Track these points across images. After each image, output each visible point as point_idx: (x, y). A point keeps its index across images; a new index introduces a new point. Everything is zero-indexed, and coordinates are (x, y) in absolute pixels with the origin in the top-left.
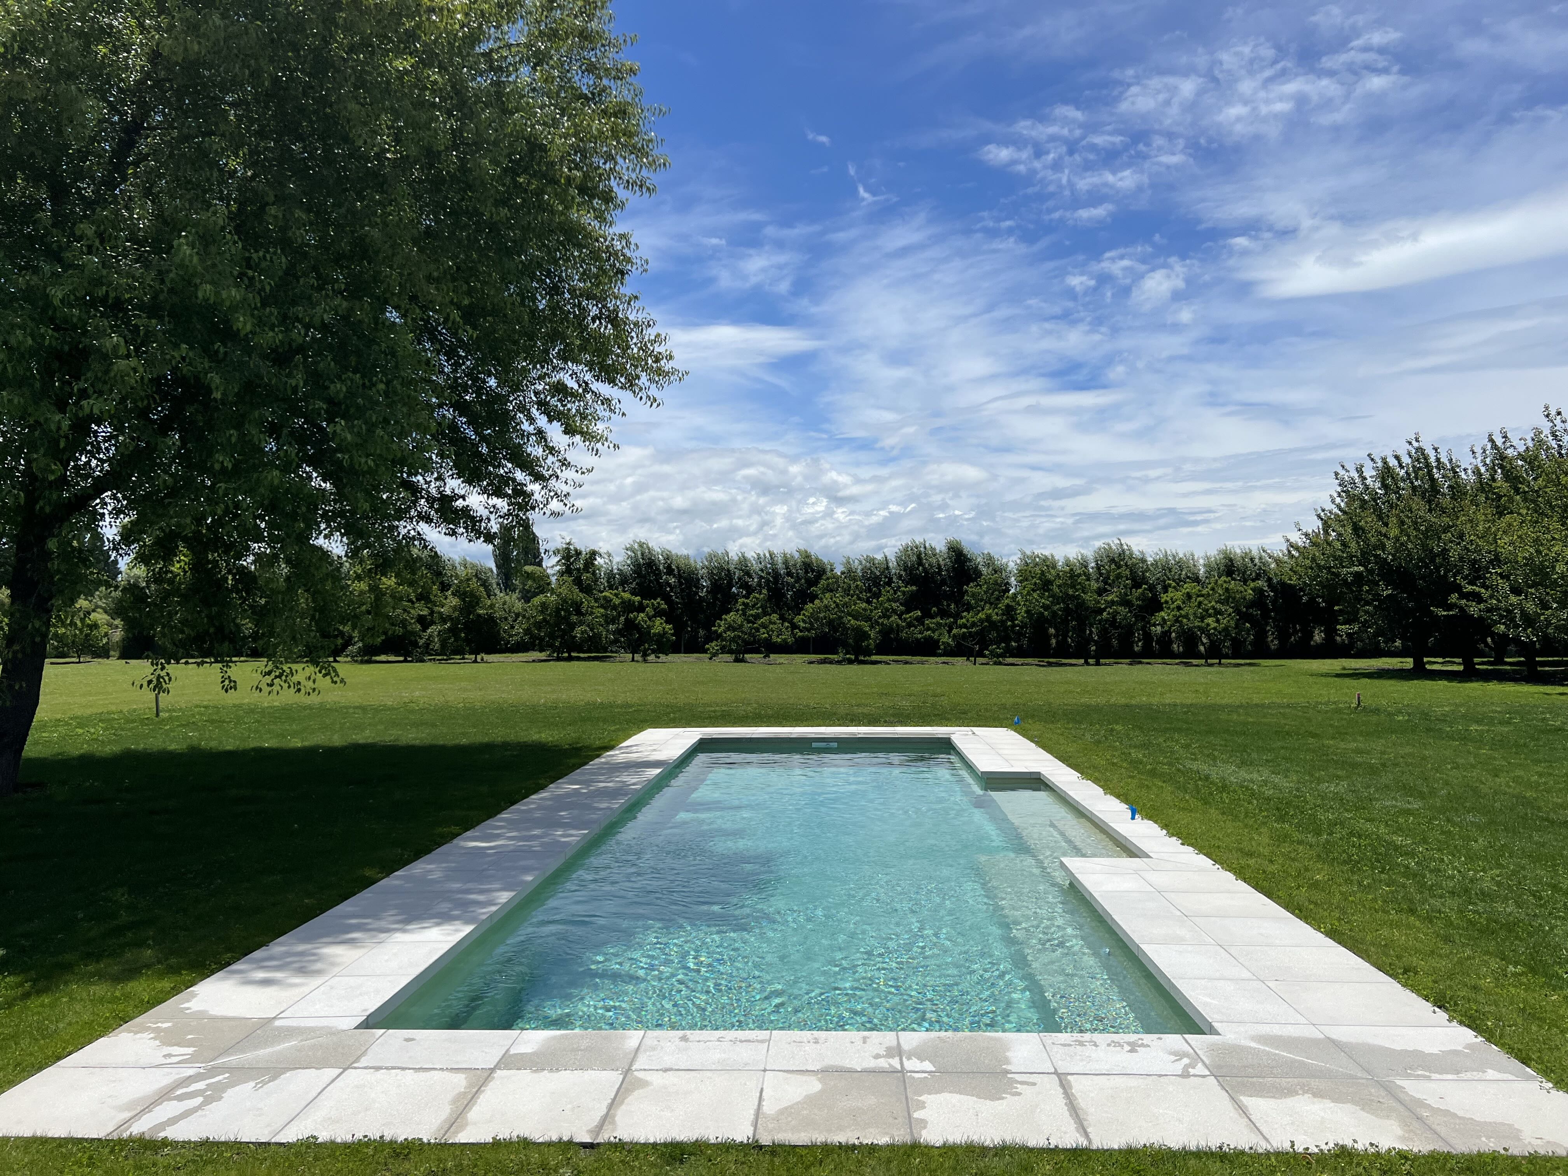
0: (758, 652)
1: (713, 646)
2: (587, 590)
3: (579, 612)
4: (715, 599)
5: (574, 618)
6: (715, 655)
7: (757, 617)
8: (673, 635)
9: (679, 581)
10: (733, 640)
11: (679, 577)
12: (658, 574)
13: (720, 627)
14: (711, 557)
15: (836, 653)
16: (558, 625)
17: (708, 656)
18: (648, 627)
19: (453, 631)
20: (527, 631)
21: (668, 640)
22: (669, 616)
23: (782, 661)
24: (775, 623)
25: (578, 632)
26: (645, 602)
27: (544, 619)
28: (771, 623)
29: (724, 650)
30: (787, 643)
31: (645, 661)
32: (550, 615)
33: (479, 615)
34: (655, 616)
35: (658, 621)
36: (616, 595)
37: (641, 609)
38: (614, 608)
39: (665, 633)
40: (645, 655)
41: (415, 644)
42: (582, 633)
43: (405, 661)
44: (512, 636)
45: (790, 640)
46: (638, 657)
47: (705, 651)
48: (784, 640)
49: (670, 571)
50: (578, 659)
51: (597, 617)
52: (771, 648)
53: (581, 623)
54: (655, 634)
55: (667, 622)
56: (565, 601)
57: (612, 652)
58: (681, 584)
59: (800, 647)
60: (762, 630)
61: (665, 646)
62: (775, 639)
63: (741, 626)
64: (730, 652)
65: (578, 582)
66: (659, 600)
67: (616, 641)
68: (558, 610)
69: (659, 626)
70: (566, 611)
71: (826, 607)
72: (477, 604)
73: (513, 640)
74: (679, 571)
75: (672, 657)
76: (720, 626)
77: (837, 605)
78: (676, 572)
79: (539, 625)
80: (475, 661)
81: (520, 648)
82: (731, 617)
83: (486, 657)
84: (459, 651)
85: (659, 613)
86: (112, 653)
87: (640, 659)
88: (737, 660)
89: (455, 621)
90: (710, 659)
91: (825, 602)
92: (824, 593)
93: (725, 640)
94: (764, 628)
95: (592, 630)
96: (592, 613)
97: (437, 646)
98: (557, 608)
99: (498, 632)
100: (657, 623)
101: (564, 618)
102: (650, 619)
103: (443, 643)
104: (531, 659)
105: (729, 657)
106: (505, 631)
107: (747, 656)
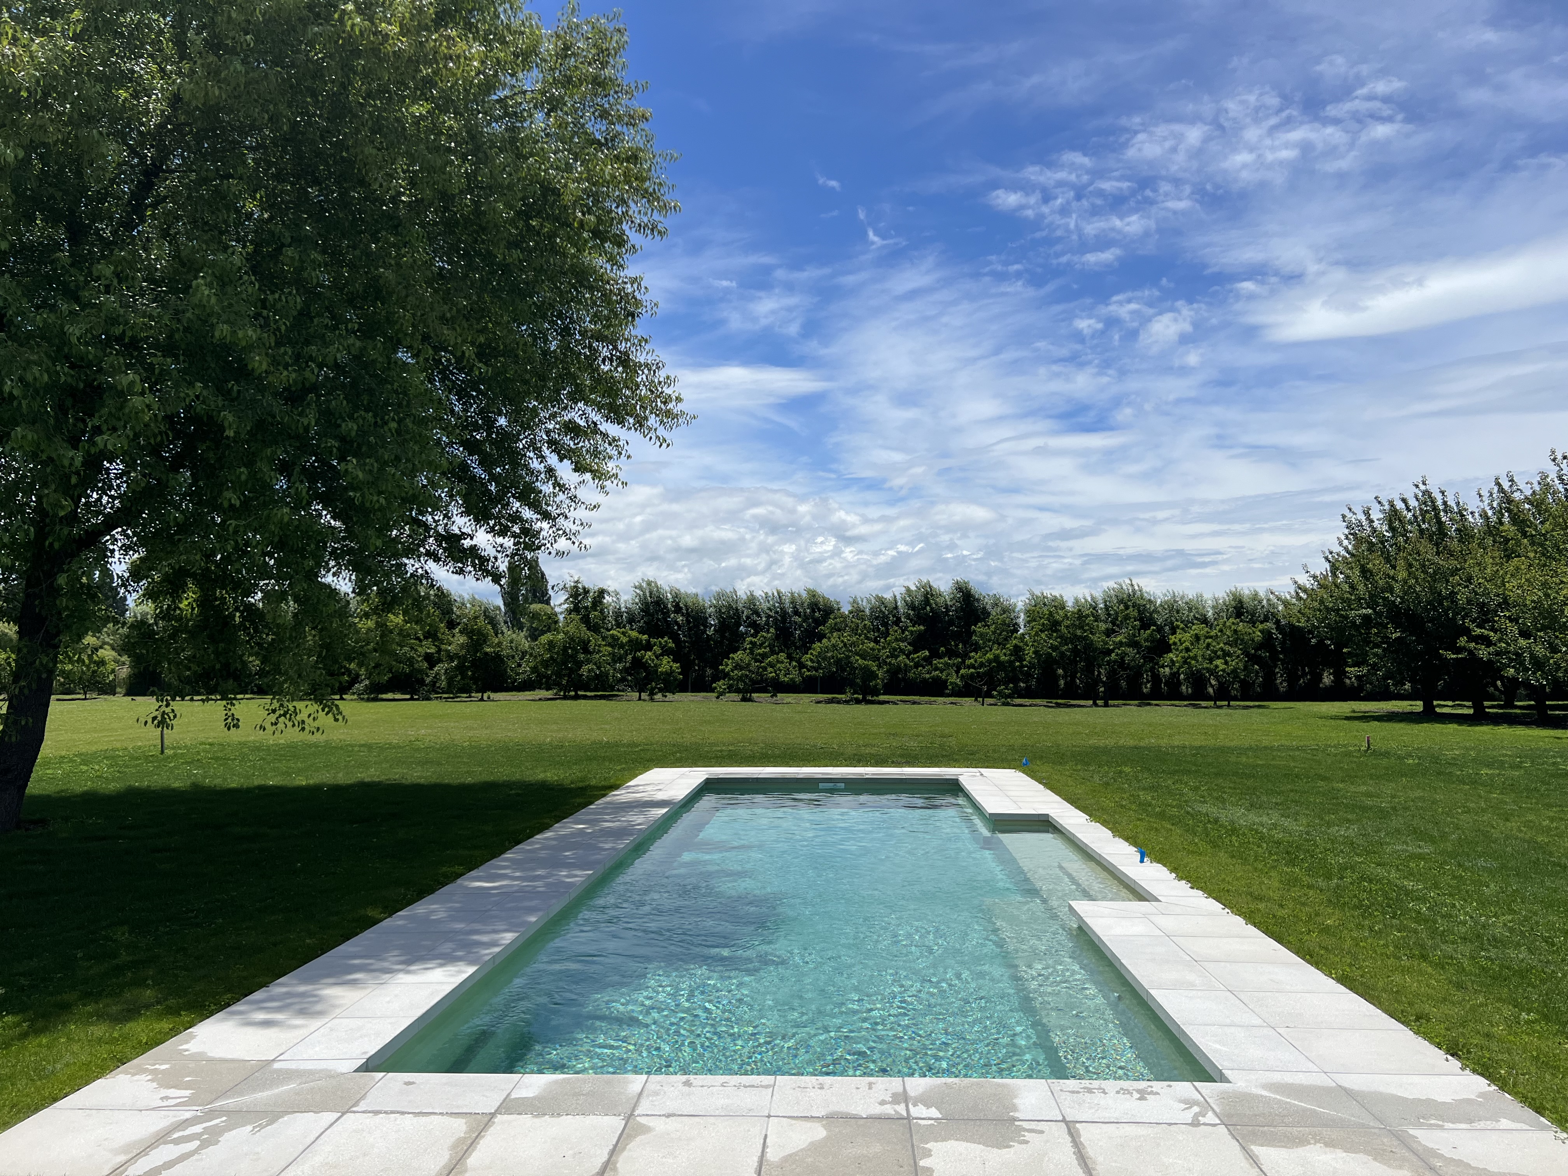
0: (764, 690)
1: (721, 685)
2: (594, 628)
3: (586, 651)
4: (723, 637)
5: (582, 657)
6: (722, 694)
7: (764, 656)
8: (680, 674)
9: (687, 620)
10: (740, 679)
11: (688, 615)
12: (666, 612)
13: (727, 666)
14: (719, 596)
15: (844, 693)
16: (565, 663)
17: (716, 695)
18: (656, 665)
19: (460, 668)
20: (534, 669)
21: (675, 679)
22: (677, 655)
23: (789, 700)
24: (782, 662)
25: (584, 670)
26: (653, 641)
27: (552, 658)
28: (778, 662)
29: (731, 689)
30: (794, 682)
31: (652, 700)
32: (557, 653)
33: (486, 654)
34: (662, 655)
35: (665, 660)
36: (624, 633)
37: (649, 647)
38: (622, 646)
39: (672, 672)
40: (652, 694)
41: (422, 682)
42: (589, 671)
43: (412, 699)
44: (518, 674)
45: (798, 679)
46: (644, 696)
47: (712, 690)
48: (792, 679)
49: (678, 609)
50: (585, 697)
51: (604, 656)
52: (778, 687)
53: (588, 661)
54: (662, 673)
55: (674, 661)
56: (572, 639)
57: (618, 690)
58: (688, 622)
59: (808, 686)
60: (770, 669)
61: (671, 685)
62: (782, 678)
63: (749, 665)
64: (738, 691)
65: (586, 620)
66: (666, 638)
67: (623, 680)
68: (565, 649)
69: (667, 664)
70: (574, 649)
71: (834, 646)
72: (485, 641)
73: (520, 679)
74: (687, 609)
75: (678, 696)
76: (727, 665)
77: (845, 645)
78: (684, 610)
79: (546, 664)
80: (482, 700)
81: (526, 686)
82: (738, 656)
83: (493, 695)
84: (466, 690)
85: (666, 652)
86: (118, 690)
87: (647, 697)
88: (744, 700)
89: (462, 659)
90: (718, 698)
91: (833, 641)
92: (831, 632)
93: (732, 679)
94: (772, 667)
95: (599, 668)
96: (599, 651)
97: (444, 684)
98: (565, 647)
99: (505, 670)
100: (665, 662)
101: (571, 656)
102: (657, 657)
103: (450, 681)
104: (537, 698)
105: (736, 696)
106: (512, 669)
107: (754, 695)
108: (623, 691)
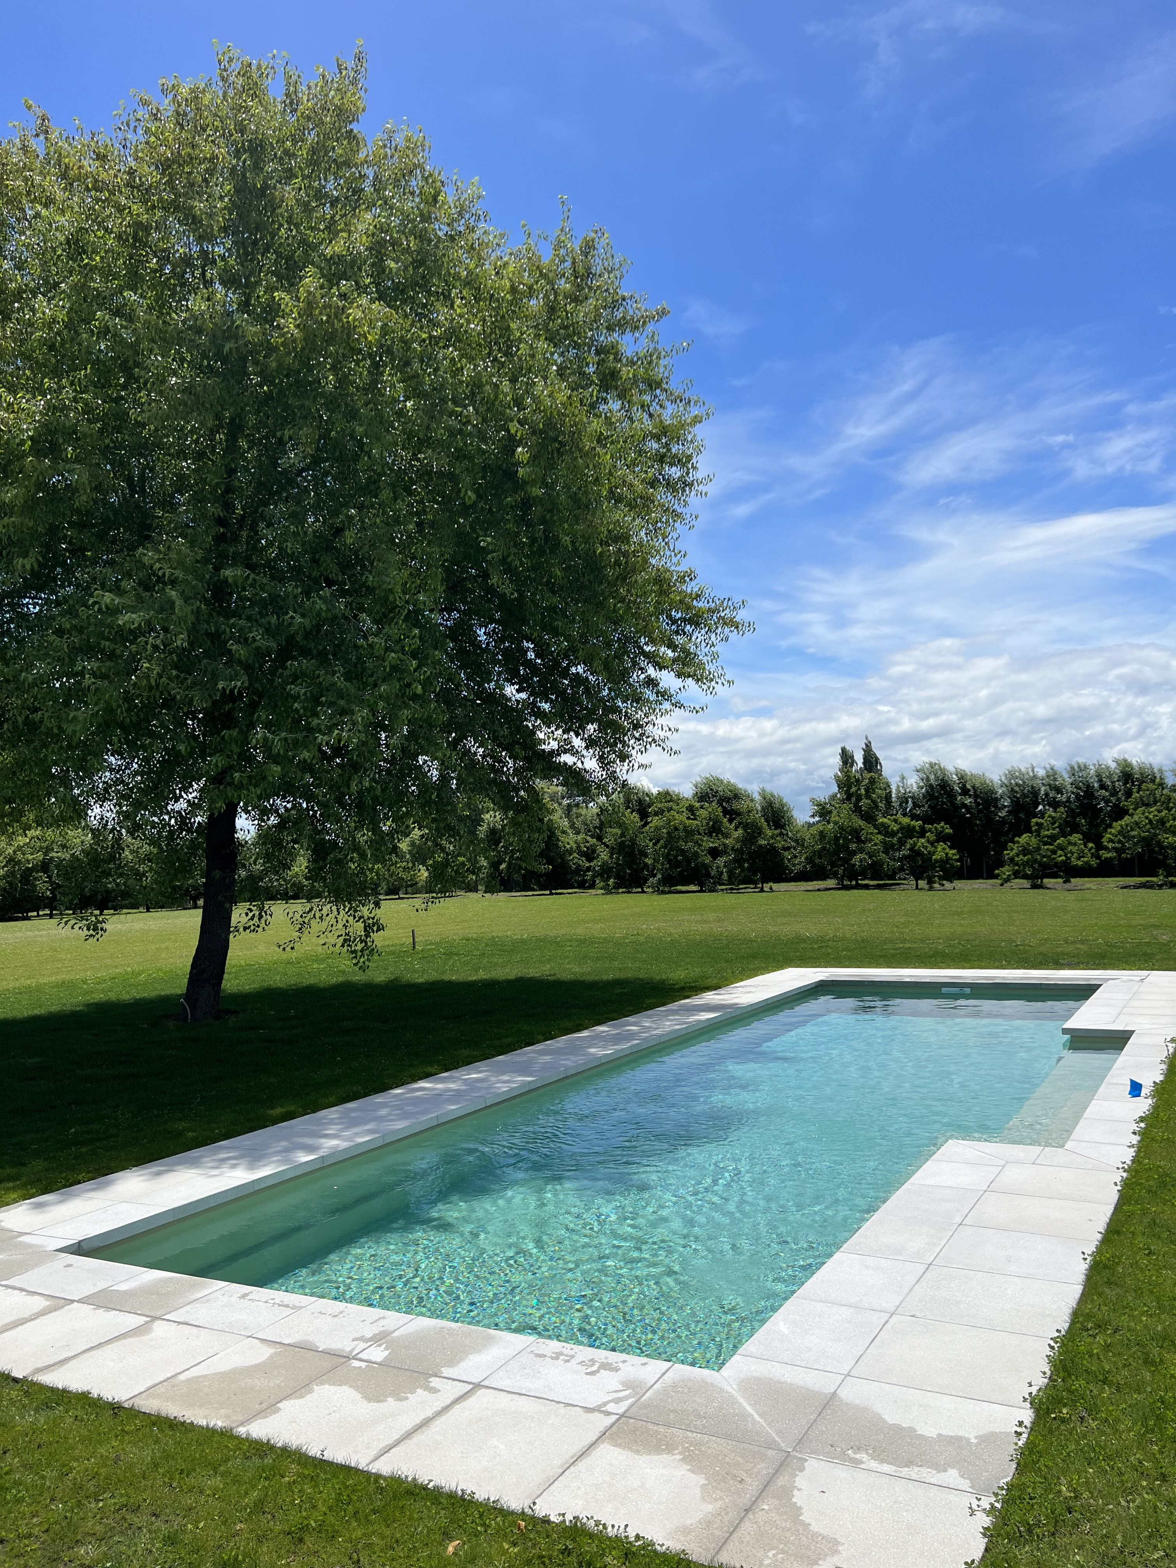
0: (1055, 876)
1: (1006, 871)
2: (869, 817)
3: (859, 841)
4: (1017, 818)
5: (853, 846)
6: (1007, 880)
7: (1053, 838)
8: (957, 860)
9: (976, 802)
10: (1026, 864)
11: (976, 796)
12: (951, 794)
13: (1012, 851)
14: (1011, 774)
15: (1156, 876)
16: (837, 853)
17: (999, 881)
18: (929, 852)
19: (738, 861)
20: (809, 860)
21: (952, 866)
22: (953, 841)
23: (1088, 886)
24: (1075, 844)
25: (856, 859)
26: (928, 826)
27: (824, 848)
28: (1070, 843)
29: (1016, 875)
30: (1090, 866)
31: (931, 889)
32: (829, 843)
33: (760, 846)
34: (938, 841)
35: (941, 846)
36: (896, 821)
37: (922, 833)
38: (893, 834)
39: (948, 859)
40: (930, 882)
41: (708, 875)
42: (861, 861)
43: (701, 891)
44: (794, 865)
45: (1094, 862)
46: (922, 883)
47: (996, 877)
48: (1086, 863)
49: (965, 792)
50: (867, 887)
51: (876, 845)
52: (1069, 872)
53: (861, 851)
54: (936, 861)
55: (951, 848)
56: (841, 828)
57: (900, 879)
58: (978, 804)
59: (1104, 870)
60: (1060, 852)
61: (952, 874)
62: (1074, 861)
63: (1038, 849)
64: (1025, 877)
65: (857, 809)
66: (942, 824)
67: (901, 869)
68: (836, 839)
69: (942, 851)
70: (845, 839)
71: (1137, 823)
72: (760, 834)
73: (796, 869)
74: (975, 791)
75: (958, 884)
76: (1012, 849)
77: (1150, 822)
78: (972, 793)
79: (820, 854)
80: (762, 891)
81: (803, 877)
82: (1024, 839)
83: (775, 886)
84: (747, 881)
85: (941, 837)
87: (927, 887)
88: (1034, 887)
89: (740, 851)
90: (1002, 885)
91: (1136, 818)
92: (1135, 809)
93: (1017, 865)
94: (1062, 850)
95: (870, 857)
96: (871, 840)
97: (725, 876)
98: (835, 837)
99: (782, 860)
100: (939, 849)
101: (843, 846)
102: (932, 844)
103: (731, 874)
104: (817, 887)
105: (1026, 883)
106: (789, 860)
107: (1045, 881)
108: (905, 879)
